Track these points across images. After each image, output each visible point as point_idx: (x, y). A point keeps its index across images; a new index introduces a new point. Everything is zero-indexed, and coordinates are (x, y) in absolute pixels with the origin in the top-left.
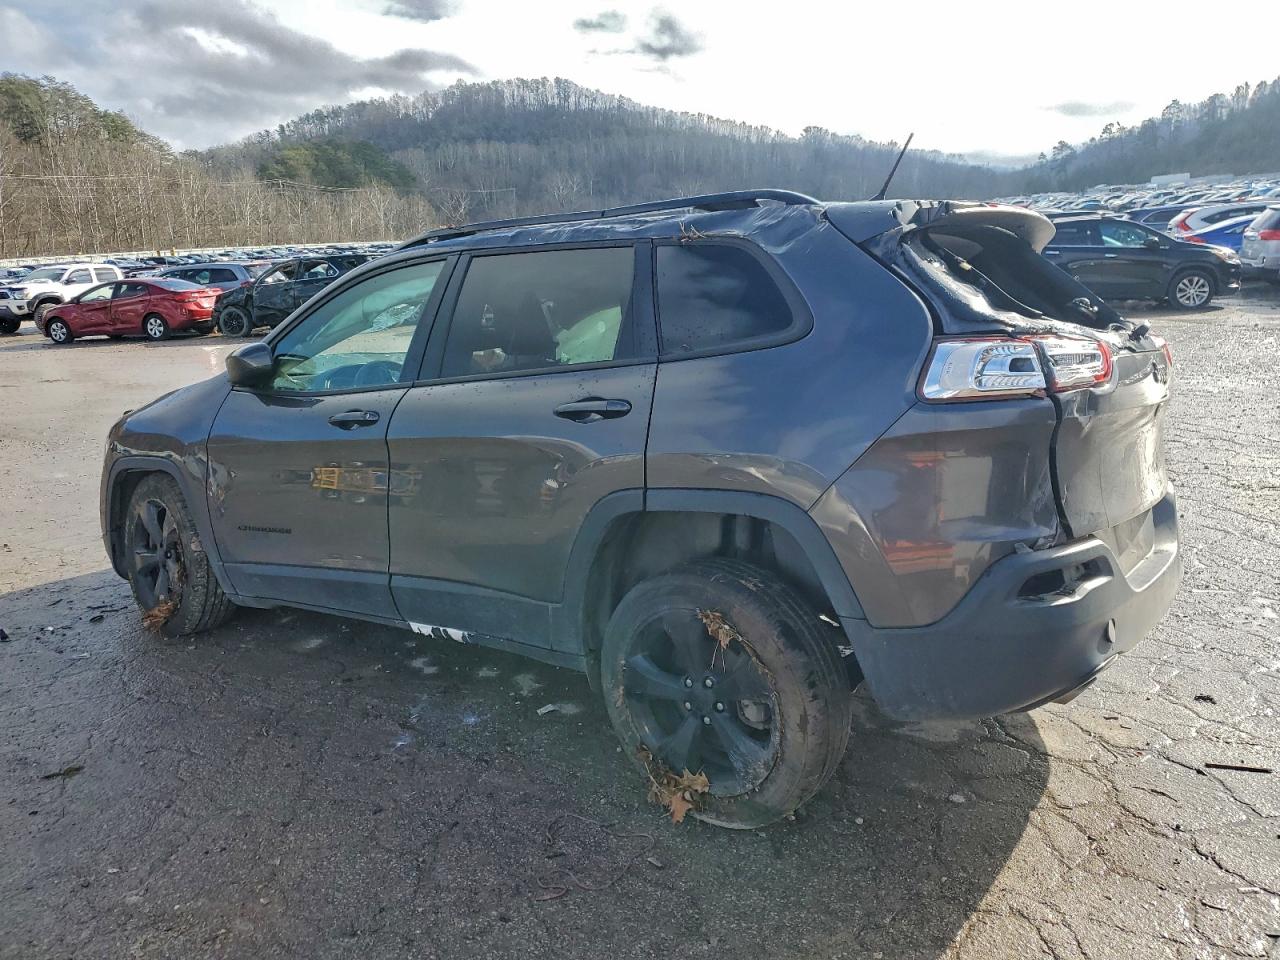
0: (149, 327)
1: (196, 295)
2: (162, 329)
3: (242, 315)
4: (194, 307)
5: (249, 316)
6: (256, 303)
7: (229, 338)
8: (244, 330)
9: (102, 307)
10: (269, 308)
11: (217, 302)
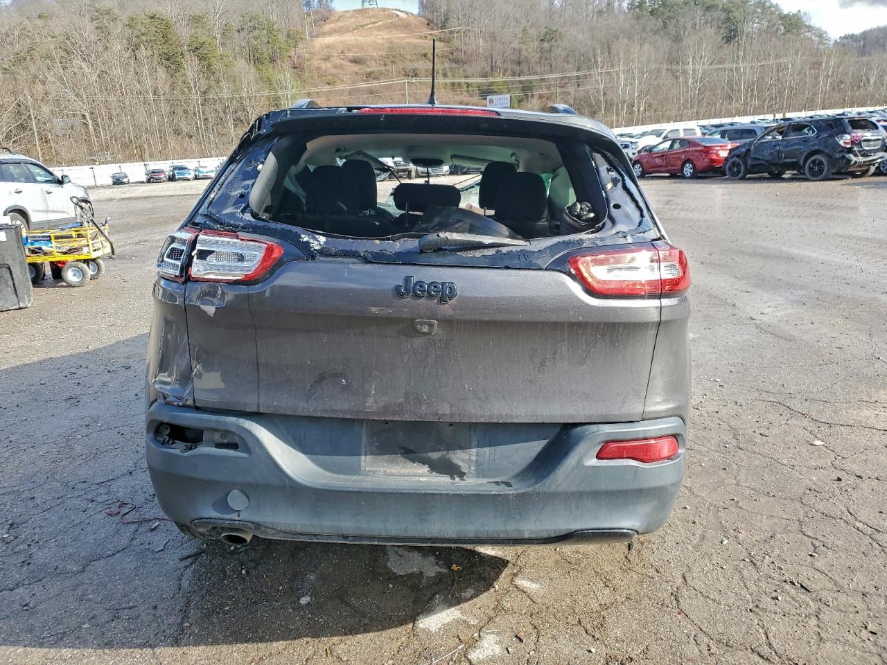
0: (685, 169)
1: (719, 148)
2: (692, 171)
3: (741, 163)
4: (714, 157)
5: (745, 164)
6: (752, 156)
7: (731, 180)
8: (741, 175)
9: (663, 155)
10: (759, 159)
11: (729, 154)
